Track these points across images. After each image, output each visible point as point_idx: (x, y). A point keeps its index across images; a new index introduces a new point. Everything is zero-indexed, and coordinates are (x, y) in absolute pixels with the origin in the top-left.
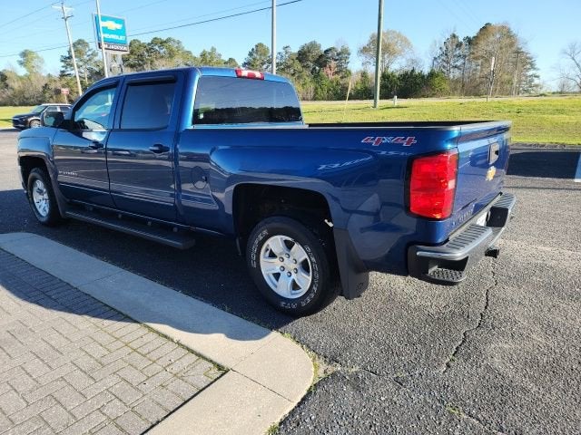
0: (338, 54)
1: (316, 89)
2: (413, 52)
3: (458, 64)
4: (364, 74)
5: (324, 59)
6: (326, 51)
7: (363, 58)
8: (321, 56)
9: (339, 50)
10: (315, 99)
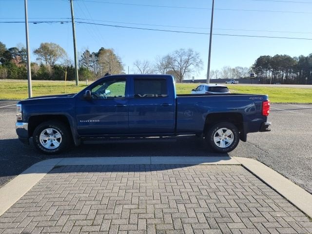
0: (19, 52)
1: (9, 71)
2: (67, 57)
3: (92, 65)
4: (42, 66)
5: (9, 54)
6: (11, 49)
7: (37, 56)
8: (7, 52)
9: (20, 50)
10: (8, 77)
